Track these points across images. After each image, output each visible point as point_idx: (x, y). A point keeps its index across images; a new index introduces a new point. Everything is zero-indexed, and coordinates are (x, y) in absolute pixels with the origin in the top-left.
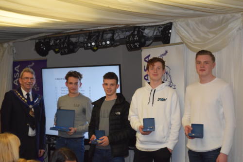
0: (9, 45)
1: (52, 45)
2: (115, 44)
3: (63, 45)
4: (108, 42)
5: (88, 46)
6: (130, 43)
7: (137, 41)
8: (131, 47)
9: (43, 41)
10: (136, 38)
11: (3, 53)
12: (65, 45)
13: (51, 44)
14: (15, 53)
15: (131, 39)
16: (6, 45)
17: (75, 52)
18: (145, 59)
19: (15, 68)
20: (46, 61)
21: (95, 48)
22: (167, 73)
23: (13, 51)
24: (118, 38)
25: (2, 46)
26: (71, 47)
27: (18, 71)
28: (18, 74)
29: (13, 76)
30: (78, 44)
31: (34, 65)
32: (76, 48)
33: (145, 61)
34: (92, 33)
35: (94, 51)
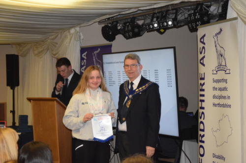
0: (76, 30)
1: (121, 29)
2: (179, 25)
3: (128, 27)
4: (170, 23)
5: (150, 28)
6: (191, 22)
7: (198, 20)
8: (192, 27)
9: (110, 25)
10: (198, 16)
11: (71, 39)
12: (130, 28)
13: (119, 28)
14: (83, 39)
15: (193, 17)
16: (72, 31)
17: (141, 36)
18: (201, 39)
19: (83, 55)
20: (110, 46)
21: (162, 30)
22: (222, 56)
23: (80, 36)
24: (183, 18)
25: (69, 32)
26: (136, 30)
27: (86, 58)
28: (85, 61)
29: (81, 64)
30: (144, 26)
31: (100, 51)
32: (142, 31)
33: (201, 42)
34: (155, 13)
35: (161, 33)
